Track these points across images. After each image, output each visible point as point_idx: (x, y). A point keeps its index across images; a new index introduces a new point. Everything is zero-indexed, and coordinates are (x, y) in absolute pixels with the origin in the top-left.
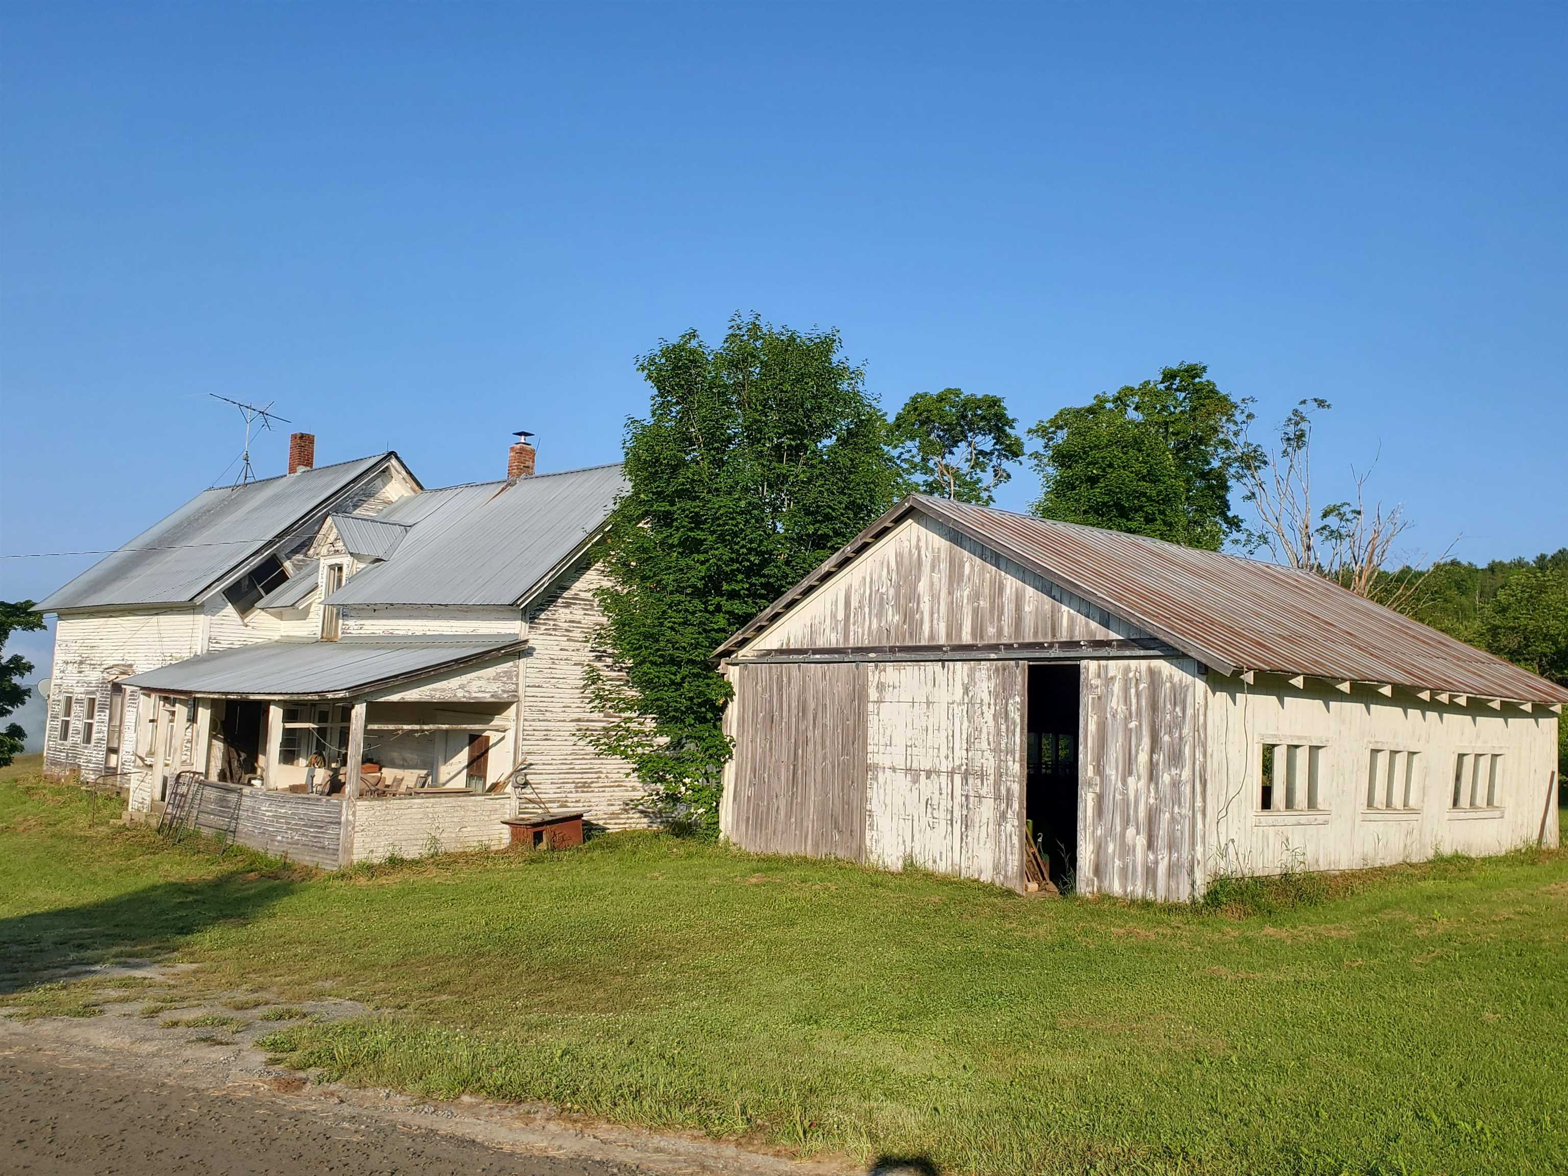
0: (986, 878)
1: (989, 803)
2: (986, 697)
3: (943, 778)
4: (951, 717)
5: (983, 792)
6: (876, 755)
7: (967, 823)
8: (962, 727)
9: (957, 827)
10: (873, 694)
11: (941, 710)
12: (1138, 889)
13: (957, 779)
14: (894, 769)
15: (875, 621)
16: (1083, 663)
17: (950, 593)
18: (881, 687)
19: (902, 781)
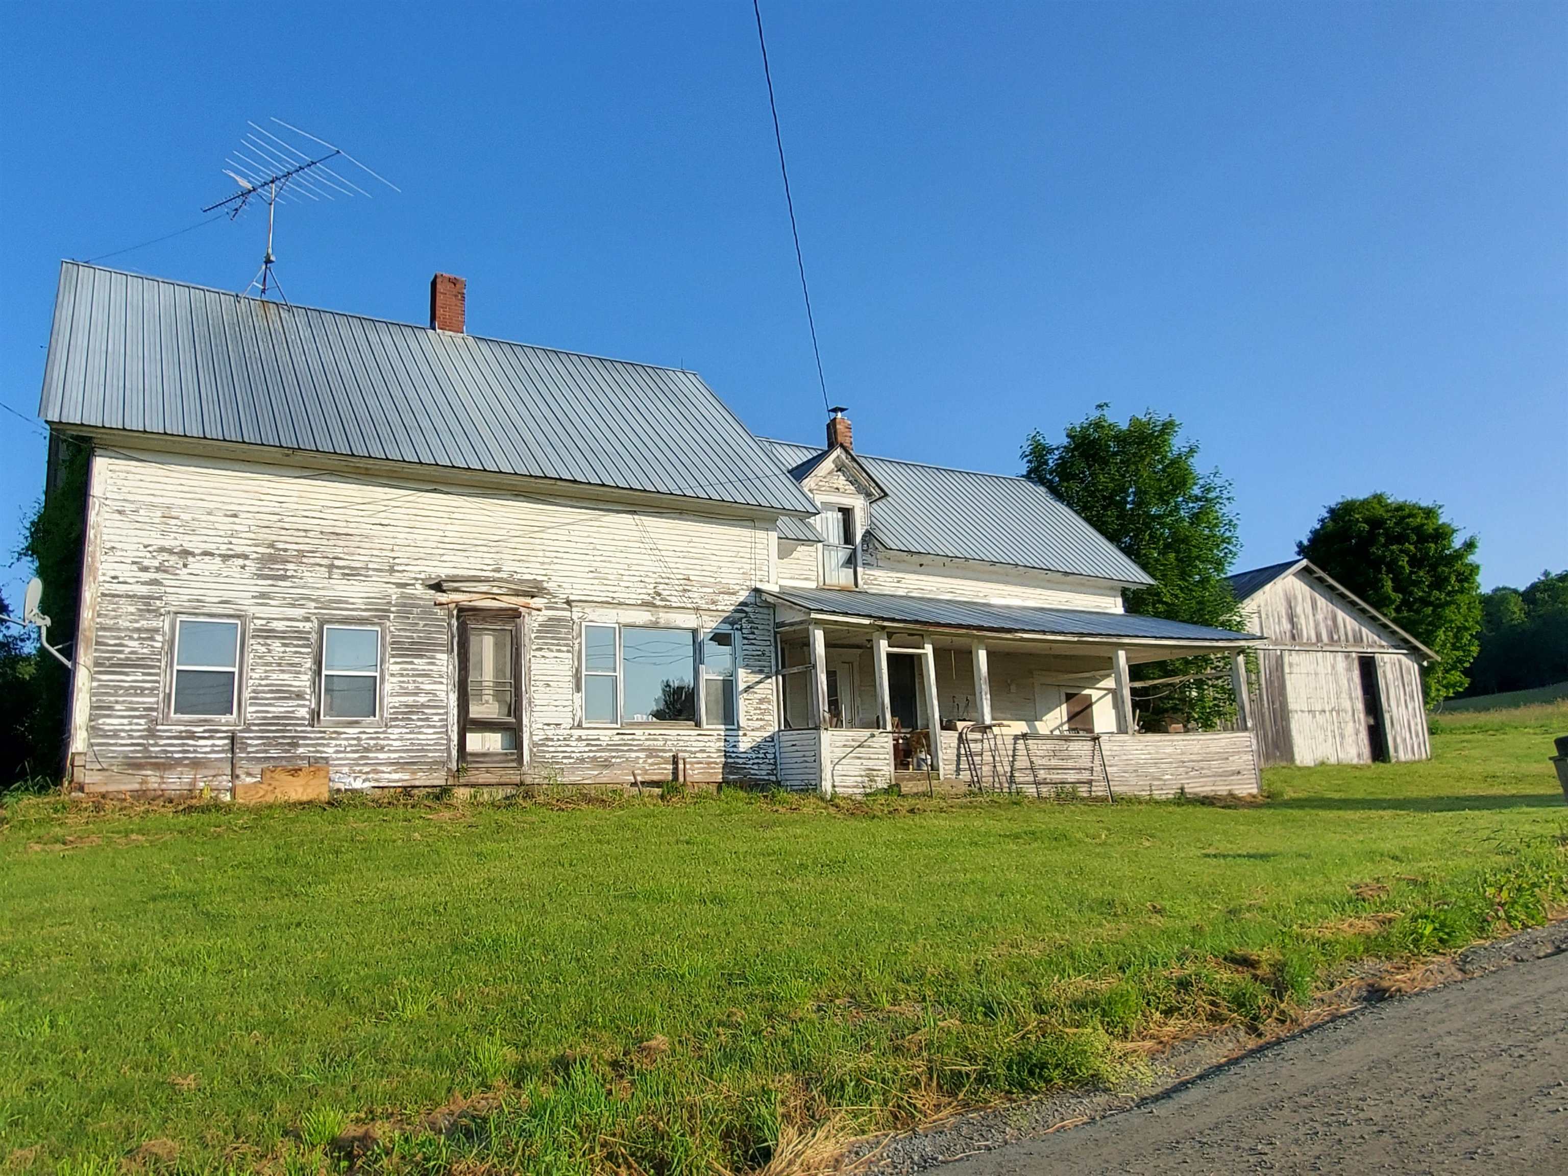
0: (1355, 761)
1: (1351, 724)
2: (1342, 670)
3: (1327, 713)
4: (1327, 682)
5: (1347, 720)
6: (1292, 705)
7: (1342, 736)
8: (1333, 687)
9: (1337, 738)
10: (1287, 670)
11: (1322, 677)
12: (1409, 756)
13: (1334, 713)
14: (1302, 711)
15: (1277, 627)
16: (1376, 655)
17: (1314, 615)
18: (1291, 665)
19: (1307, 717)
